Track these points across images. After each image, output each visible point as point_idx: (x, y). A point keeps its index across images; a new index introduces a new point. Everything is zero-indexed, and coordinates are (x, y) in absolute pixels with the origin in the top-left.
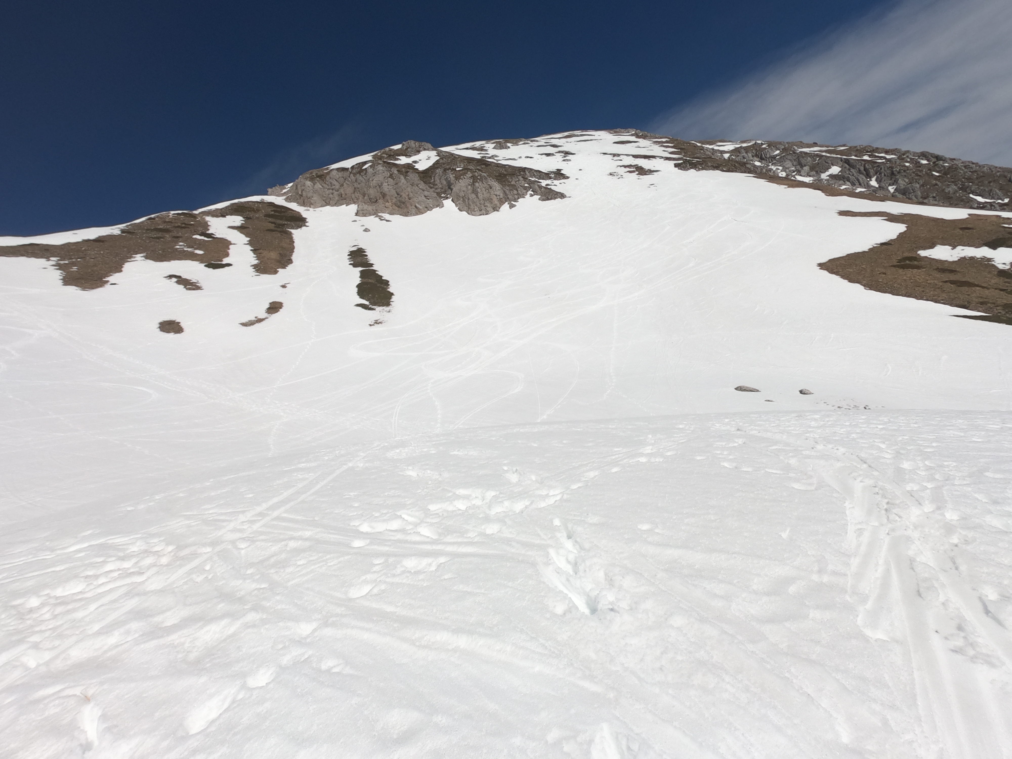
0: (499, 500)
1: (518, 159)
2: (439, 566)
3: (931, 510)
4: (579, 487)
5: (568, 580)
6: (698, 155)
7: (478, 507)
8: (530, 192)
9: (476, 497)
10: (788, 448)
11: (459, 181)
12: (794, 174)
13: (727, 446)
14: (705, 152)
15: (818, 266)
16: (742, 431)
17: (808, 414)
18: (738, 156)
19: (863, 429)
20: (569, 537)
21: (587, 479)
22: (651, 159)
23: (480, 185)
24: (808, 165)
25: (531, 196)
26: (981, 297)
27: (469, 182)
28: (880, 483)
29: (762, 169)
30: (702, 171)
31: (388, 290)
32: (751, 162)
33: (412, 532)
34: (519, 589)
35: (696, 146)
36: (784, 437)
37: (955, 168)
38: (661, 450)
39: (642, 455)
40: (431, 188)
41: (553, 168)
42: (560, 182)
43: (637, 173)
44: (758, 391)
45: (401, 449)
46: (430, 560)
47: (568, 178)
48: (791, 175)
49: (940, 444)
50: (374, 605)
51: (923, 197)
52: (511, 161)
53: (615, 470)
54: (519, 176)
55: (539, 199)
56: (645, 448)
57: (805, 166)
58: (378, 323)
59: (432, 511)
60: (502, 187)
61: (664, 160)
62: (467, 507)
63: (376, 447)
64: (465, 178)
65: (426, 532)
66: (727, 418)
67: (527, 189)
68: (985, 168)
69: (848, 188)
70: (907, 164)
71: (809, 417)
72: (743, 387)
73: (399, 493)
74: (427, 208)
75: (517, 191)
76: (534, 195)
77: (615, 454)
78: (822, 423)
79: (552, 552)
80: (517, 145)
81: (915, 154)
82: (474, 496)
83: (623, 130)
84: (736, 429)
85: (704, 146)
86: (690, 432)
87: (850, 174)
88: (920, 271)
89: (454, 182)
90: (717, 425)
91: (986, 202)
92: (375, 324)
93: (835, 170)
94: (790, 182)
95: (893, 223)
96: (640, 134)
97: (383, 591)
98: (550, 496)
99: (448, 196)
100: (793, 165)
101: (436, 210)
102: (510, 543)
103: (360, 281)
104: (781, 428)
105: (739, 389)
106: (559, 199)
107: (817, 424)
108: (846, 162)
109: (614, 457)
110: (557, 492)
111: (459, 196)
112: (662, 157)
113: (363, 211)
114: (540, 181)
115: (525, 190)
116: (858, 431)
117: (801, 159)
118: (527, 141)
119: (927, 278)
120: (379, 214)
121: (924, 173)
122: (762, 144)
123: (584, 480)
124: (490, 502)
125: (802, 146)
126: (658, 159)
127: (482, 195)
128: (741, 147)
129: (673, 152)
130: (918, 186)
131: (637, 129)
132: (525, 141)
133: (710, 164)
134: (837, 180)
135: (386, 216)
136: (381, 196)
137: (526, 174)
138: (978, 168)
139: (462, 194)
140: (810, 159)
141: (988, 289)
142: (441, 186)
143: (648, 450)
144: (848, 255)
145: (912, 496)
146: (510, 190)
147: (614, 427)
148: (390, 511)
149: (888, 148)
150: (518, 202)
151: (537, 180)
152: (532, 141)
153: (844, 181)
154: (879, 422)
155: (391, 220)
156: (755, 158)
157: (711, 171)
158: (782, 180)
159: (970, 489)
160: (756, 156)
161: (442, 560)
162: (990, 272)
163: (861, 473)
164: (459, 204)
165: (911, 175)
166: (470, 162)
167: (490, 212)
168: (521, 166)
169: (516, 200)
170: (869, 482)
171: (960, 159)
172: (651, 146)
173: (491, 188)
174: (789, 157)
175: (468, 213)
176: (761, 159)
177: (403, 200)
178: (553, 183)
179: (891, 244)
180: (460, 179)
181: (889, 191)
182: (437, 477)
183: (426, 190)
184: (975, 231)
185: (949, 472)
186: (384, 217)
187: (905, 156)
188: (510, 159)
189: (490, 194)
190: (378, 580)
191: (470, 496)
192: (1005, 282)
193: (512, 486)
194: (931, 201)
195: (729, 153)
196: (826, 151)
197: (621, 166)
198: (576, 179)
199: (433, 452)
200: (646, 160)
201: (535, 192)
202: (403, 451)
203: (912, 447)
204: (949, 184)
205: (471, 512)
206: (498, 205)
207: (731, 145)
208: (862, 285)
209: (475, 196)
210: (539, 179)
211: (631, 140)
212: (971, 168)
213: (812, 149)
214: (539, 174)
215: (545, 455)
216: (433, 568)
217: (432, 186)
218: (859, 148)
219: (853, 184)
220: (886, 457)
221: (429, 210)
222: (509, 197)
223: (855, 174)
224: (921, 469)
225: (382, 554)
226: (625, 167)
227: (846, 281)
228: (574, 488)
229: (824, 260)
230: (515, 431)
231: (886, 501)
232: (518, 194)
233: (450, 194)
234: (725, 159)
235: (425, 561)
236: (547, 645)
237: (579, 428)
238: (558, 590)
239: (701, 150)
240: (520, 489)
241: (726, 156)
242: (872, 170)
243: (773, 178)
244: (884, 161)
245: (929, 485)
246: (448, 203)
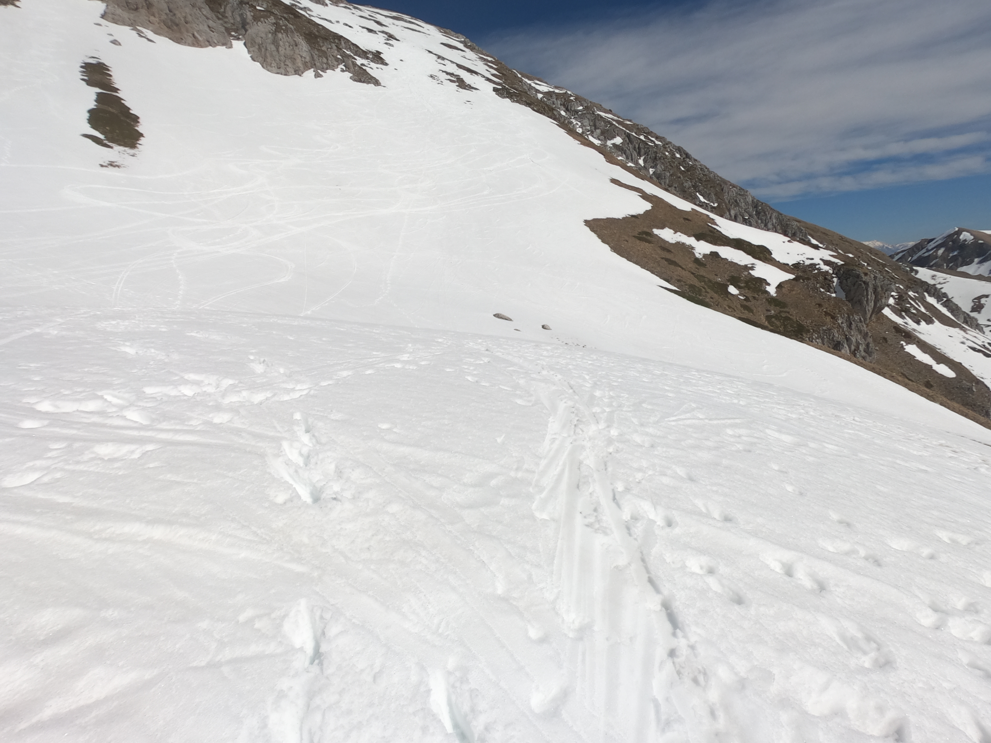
0: (236, 389)
1: (335, 23)
2: (144, 454)
3: (603, 427)
4: (329, 385)
5: (296, 471)
6: (516, 86)
7: (209, 395)
8: (342, 66)
9: (209, 384)
10: (521, 371)
11: (257, 23)
12: (588, 133)
13: (474, 363)
14: (523, 85)
15: (584, 222)
16: (490, 351)
17: (544, 345)
18: (550, 100)
19: (578, 362)
20: (307, 431)
21: (339, 378)
22: (473, 74)
23: (283, 37)
24: (600, 129)
25: (341, 71)
26: (680, 276)
27: (270, 29)
28: (577, 405)
29: (565, 120)
30: (516, 103)
31: (136, 128)
32: (558, 110)
33: (115, 415)
34: (240, 479)
35: (516, 76)
36: (521, 361)
37: (695, 168)
38: (417, 359)
39: (398, 361)
40: (219, 19)
41: (373, 48)
42: (378, 67)
43: (457, 84)
44: (511, 320)
45: (119, 321)
46: (133, 447)
47: (386, 64)
48: (586, 133)
49: (623, 381)
50: (40, 496)
51: (669, 185)
52: (326, 22)
53: (369, 372)
54: (333, 43)
55: (351, 78)
56: (403, 355)
57: (598, 129)
58: (114, 166)
59: (148, 394)
60: (310, 48)
61: (485, 80)
62: (195, 393)
63: (83, 314)
64: (265, 22)
65: (134, 416)
66: (480, 339)
67: (340, 61)
68: (712, 175)
69: (623, 160)
70: (667, 154)
71: (543, 348)
72: (501, 315)
73: (105, 371)
74: (208, 41)
75: (327, 60)
76: (346, 71)
77: (372, 357)
78: (551, 353)
79: (285, 445)
80: (337, 6)
81: (674, 146)
82: (206, 382)
83: (453, 33)
84: (485, 349)
85: (523, 78)
86: (447, 346)
87: (627, 148)
88: (650, 245)
89: (251, 22)
90: (471, 343)
91: (704, 202)
92: (109, 167)
93: (618, 140)
94: (583, 140)
95: (644, 200)
96: (469, 44)
97: (58, 480)
98: (296, 390)
99: (240, 37)
100: (590, 125)
101: (221, 49)
102: (240, 433)
103: (96, 106)
104: (520, 353)
105: (497, 316)
106: (372, 85)
107: (547, 354)
108: (627, 136)
109: (371, 360)
110: (305, 387)
111: (255, 42)
112: (484, 76)
113: (113, 16)
114: (356, 57)
115: (337, 62)
116: (574, 364)
117: (597, 121)
118: (350, 5)
119: (653, 252)
120: (138, 28)
121: (675, 165)
122: (571, 96)
123: (335, 378)
124: (225, 390)
125: (600, 110)
126: (480, 76)
127: (283, 50)
128: (554, 92)
129: (495, 74)
130: (668, 174)
131: (467, 38)
132: (347, 4)
133: (524, 99)
134: (617, 150)
135: (149, 34)
136: (144, 4)
137: (341, 43)
138: (708, 172)
139: (259, 40)
140: (603, 124)
141: (685, 270)
142: (232, 21)
143: (405, 357)
144: (608, 218)
145: (595, 416)
146: (319, 56)
147: (377, 332)
148: (88, 390)
149: (658, 135)
150: (326, 72)
151: (352, 54)
152: (355, 8)
153: (622, 153)
154: (589, 359)
155: (154, 41)
156: (562, 107)
157: (523, 106)
158: (578, 135)
159: (630, 414)
160: (564, 105)
161: (150, 447)
162: (690, 258)
163: (567, 396)
164: (253, 51)
165: (667, 164)
166: (276, 6)
167: (290, 73)
168: (337, 32)
169: (324, 70)
170: (570, 403)
171: (700, 162)
172: (476, 60)
173: (296, 46)
174: (588, 116)
175: (263, 66)
176: (567, 110)
177: (177, 21)
178: (369, 64)
179: (638, 218)
180: (260, 21)
181: (649, 173)
182: (163, 358)
183: (211, 18)
184: (691, 223)
185: (622, 402)
186: (146, 34)
187: (667, 146)
188: (326, 20)
189: (294, 53)
190: (53, 467)
191: (202, 381)
192: (696, 268)
193: (255, 376)
194: (673, 190)
195: (542, 94)
196: (616, 121)
197: (443, 71)
198: (395, 69)
199: (164, 330)
200: (469, 74)
201: (348, 68)
202: (121, 323)
203: (605, 381)
204: (688, 180)
205: (198, 399)
206: (302, 69)
207: (546, 86)
208: (610, 246)
209: (275, 49)
210: (355, 55)
211: (459, 47)
212: (704, 171)
213: (607, 115)
214: (356, 50)
215: (300, 350)
216: (136, 456)
217: (220, 16)
218: (639, 127)
219: (627, 158)
220: (587, 386)
221: (211, 46)
222: (317, 64)
223: (631, 150)
224: (607, 397)
225: (65, 438)
226: (448, 73)
227: (600, 240)
228: (324, 385)
229: (589, 218)
230: (271, 321)
231: (577, 418)
232: (327, 64)
233: (244, 35)
234: (538, 98)
235: (125, 449)
236: (259, 532)
237: (342, 328)
238: (283, 481)
239: (520, 82)
240: (264, 380)
241: (540, 96)
242: (643, 151)
243: (571, 132)
244: (653, 145)
245: (608, 410)
246: (239, 46)
